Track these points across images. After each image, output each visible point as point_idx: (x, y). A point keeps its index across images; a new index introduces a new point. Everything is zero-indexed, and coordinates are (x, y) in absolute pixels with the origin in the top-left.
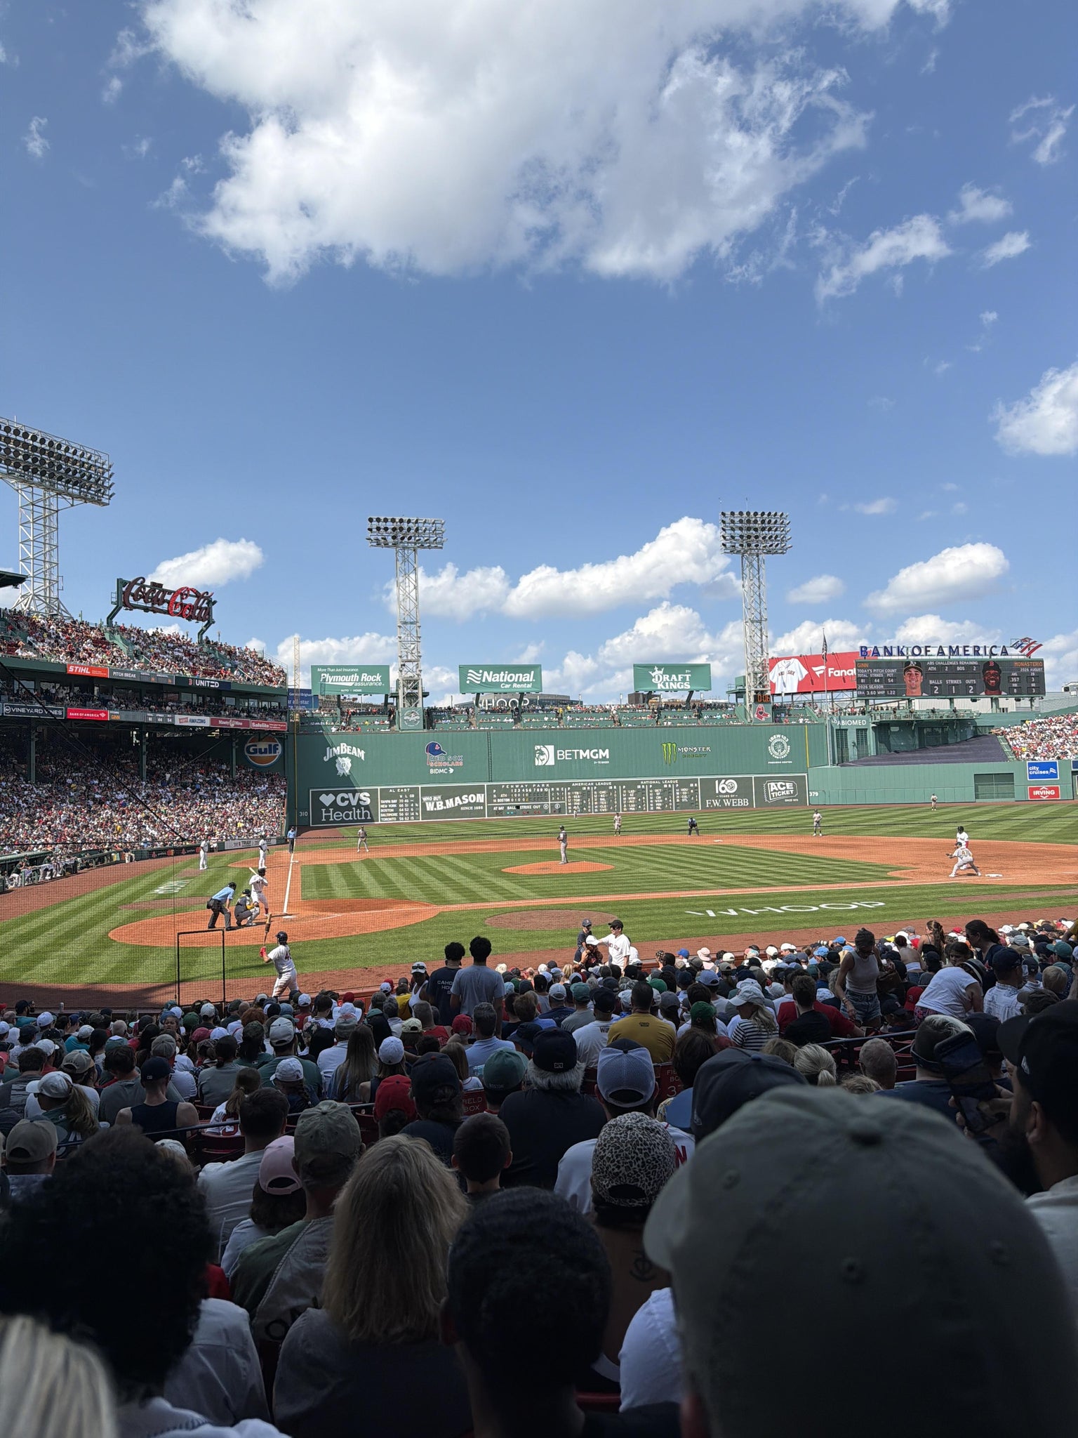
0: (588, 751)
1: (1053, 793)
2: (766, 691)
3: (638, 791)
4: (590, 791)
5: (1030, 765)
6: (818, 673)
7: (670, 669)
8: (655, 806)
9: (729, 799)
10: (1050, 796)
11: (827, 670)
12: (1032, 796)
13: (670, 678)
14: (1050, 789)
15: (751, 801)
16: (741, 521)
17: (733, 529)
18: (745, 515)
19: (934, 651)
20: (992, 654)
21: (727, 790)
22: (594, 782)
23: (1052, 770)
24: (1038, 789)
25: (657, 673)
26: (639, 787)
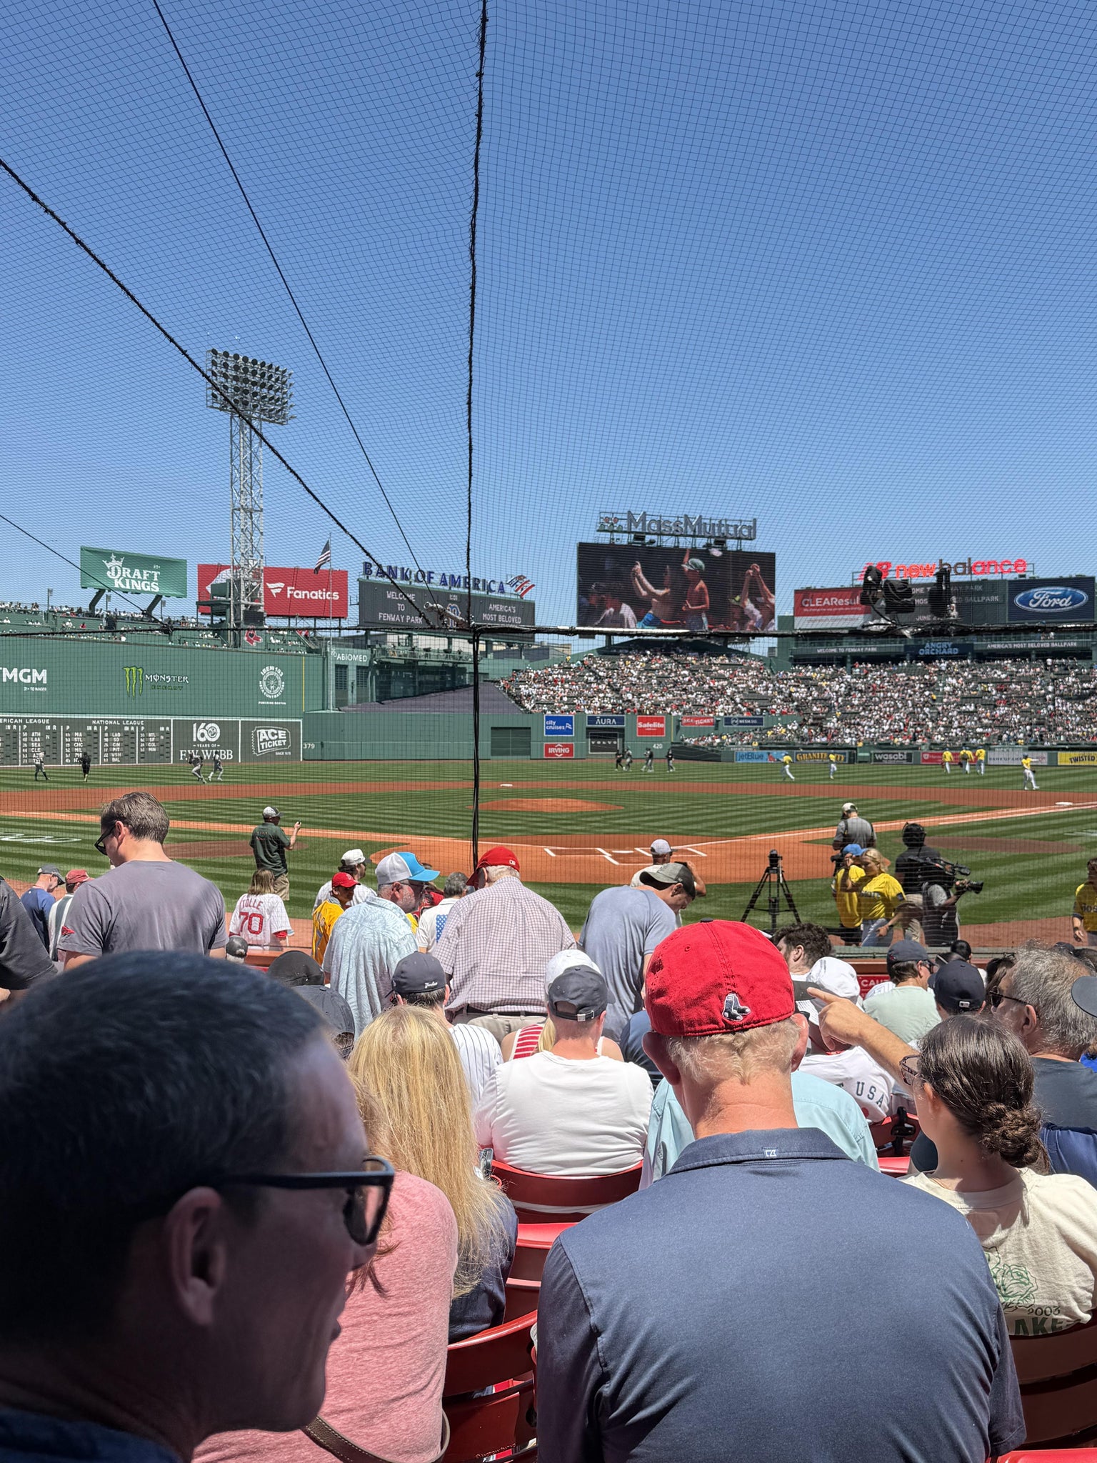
0: (15, 670)
1: (567, 750)
2: (259, 607)
3: (89, 734)
4: (16, 732)
5: (548, 718)
6: (274, 592)
7: (133, 561)
8: (110, 758)
9: (209, 749)
10: (565, 754)
11: (284, 590)
12: (547, 754)
13: (132, 574)
14: (565, 746)
15: (235, 754)
16: (236, 368)
17: (226, 376)
18: (240, 360)
19: (436, 579)
20: (490, 590)
21: (207, 737)
22: (24, 719)
23: (568, 726)
24: (553, 746)
25: (114, 564)
26: (89, 728)
